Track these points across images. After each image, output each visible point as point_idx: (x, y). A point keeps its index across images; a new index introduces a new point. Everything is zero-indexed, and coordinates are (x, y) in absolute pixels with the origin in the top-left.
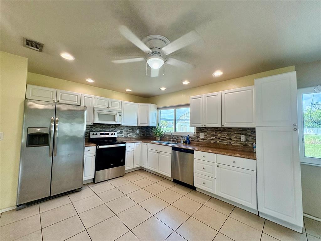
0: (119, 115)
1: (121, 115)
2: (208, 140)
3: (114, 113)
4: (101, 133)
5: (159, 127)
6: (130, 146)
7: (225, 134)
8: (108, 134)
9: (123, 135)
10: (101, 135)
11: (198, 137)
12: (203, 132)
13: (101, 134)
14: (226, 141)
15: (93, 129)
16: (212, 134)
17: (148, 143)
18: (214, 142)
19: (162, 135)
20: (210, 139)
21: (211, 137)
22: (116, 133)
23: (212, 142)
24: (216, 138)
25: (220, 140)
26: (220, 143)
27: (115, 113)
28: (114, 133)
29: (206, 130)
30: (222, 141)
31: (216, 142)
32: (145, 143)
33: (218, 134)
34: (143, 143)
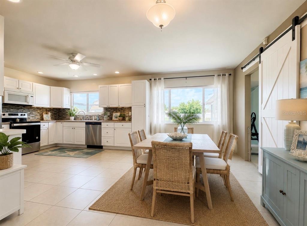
0: (31, 96)
1: (33, 97)
3: (25, 94)
5: (73, 109)
6: (44, 125)
8: (17, 115)
9: (33, 117)
10: (9, 115)
17: (63, 122)
19: (76, 115)
22: (26, 114)
27: (27, 94)
28: (24, 114)
32: (60, 123)
34: (57, 122)
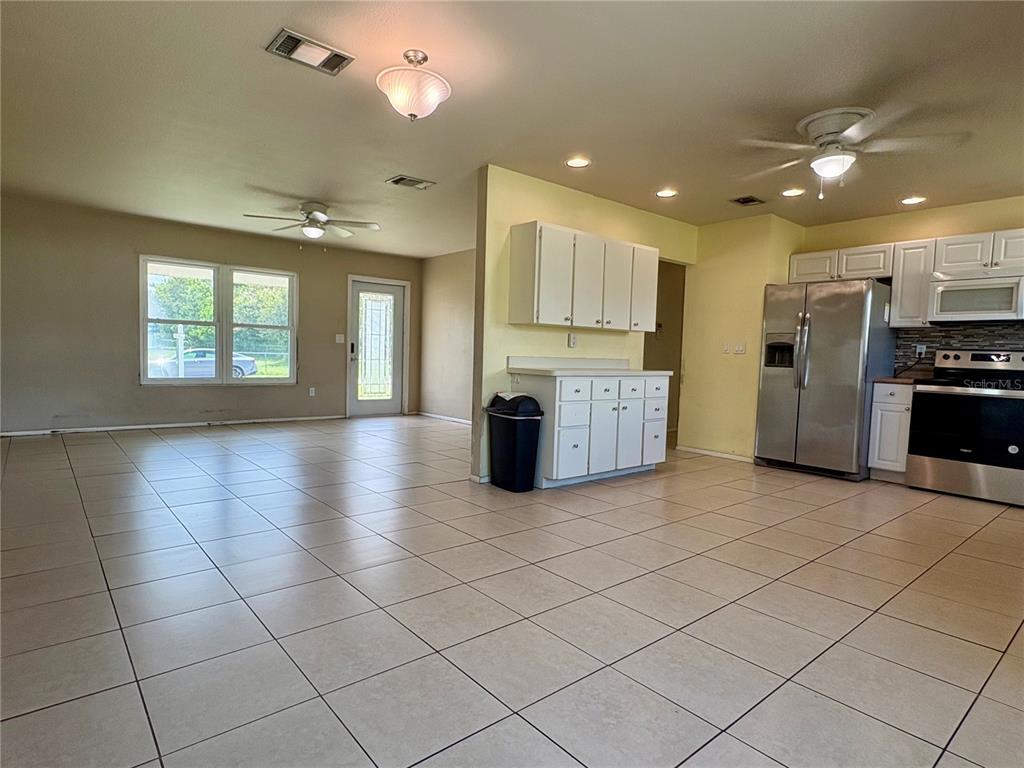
3: (1008, 282)
4: (973, 355)
10: (972, 360)
13: (975, 358)
15: (952, 342)
27: (1016, 280)
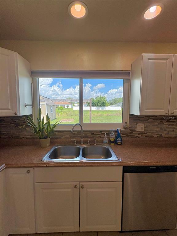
2: (150, 133)
7: (173, 124)
11: (133, 130)
12: (142, 122)
14: (174, 133)
16: (156, 124)
18: (159, 135)
20: (152, 131)
21: (154, 129)
23: (155, 136)
24: (161, 129)
25: (167, 132)
26: (166, 136)
29: (147, 118)
30: (169, 133)
31: (161, 135)
33: (164, 124)
